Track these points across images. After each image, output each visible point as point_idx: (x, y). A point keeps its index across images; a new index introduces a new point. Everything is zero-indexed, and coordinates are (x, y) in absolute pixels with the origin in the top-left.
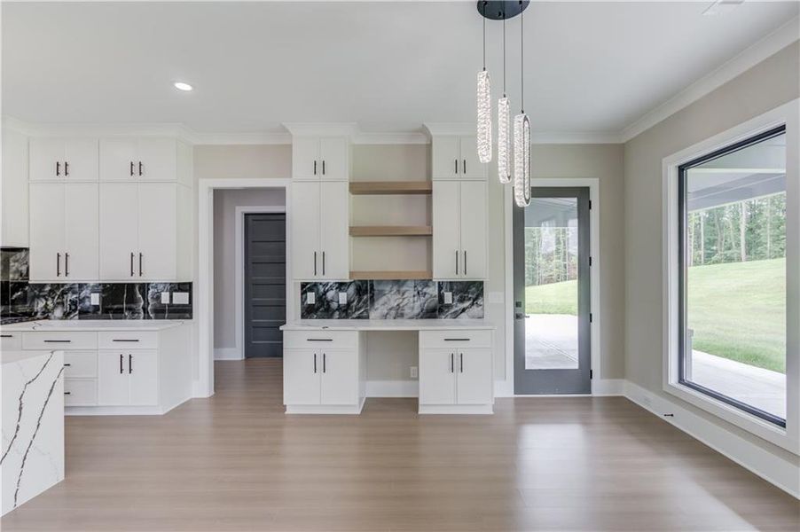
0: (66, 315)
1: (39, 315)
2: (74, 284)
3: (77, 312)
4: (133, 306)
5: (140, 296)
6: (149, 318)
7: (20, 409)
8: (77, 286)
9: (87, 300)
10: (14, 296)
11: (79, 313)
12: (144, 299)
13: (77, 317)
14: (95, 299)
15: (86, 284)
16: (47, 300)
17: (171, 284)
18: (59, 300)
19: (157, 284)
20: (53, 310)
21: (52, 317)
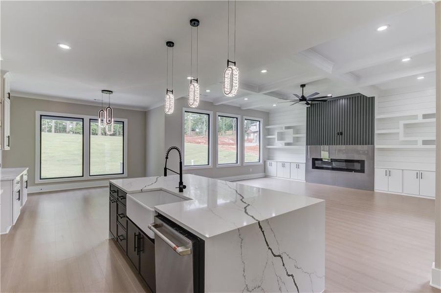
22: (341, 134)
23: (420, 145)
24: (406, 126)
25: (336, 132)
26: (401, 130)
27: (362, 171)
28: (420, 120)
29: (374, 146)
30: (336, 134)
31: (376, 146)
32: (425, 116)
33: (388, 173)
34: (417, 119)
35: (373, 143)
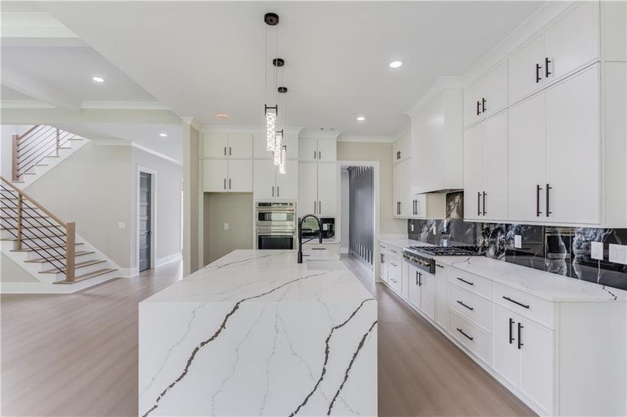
0: (497, 254)
1: (480, 252)
2: (502, 224)
3: (504, 254)
4: (555, 256)
5: (563, 244)
6: (574, 276)
7: (327, 352)
8: (504, 226)
9: (512, 241)
10: (467, 232)
11: (506, 255)
12: (567, 249)
13: (504, 258)
14: (518, 242)
15: (511, 225)
16: (484, 238)
17: (605, 230)
18: (492, 240)
19: (585, 229)
20: (488, 247)
21: (488, 254)
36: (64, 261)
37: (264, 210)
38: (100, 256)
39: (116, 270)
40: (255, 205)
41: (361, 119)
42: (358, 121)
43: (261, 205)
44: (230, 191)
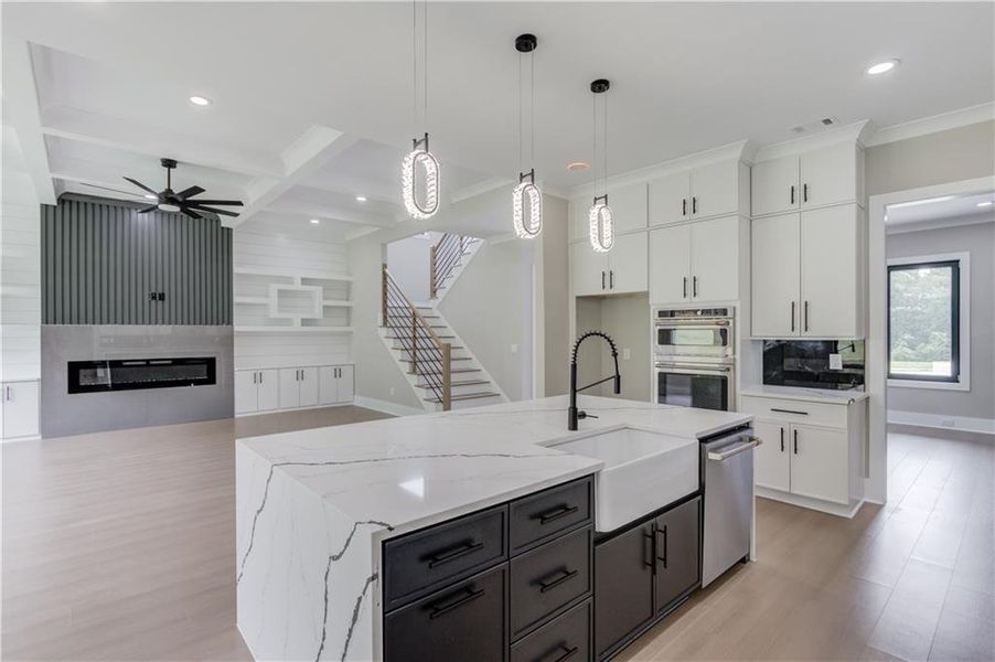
22: (162, 297)
23: (297, 327)
24: (281, 293)
25: (147, 292)
26: (273, 300)
27: (211, 380)
28: (298, 286)
29: (232, 328)
30: (146, 297)
31: (237, 328)
32: (305, 281)
33: (258, 378)
34: (293, 283)
35: (230, 322)
36: (441, 377)
37: (668, 323)
38: (485, 375)
39: (498, 395)
40: (654, 316)
41: (880, 68)
42: (872, 75)
43: (662, 314)
44: (611, 292)
